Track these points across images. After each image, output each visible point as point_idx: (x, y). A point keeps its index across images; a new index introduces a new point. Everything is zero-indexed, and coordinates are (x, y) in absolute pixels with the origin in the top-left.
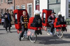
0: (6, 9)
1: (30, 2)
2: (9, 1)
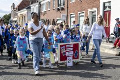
0: (54, 20)
1: (93, 7)
2: (59, 6)
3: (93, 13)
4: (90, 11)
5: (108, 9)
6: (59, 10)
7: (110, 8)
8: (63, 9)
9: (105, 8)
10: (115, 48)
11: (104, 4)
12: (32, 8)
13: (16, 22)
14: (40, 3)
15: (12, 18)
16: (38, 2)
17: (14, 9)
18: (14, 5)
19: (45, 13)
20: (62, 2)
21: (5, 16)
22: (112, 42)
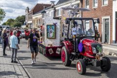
3: (106, 19)
4: (103, 18)
12: (47, 12)
14: (55, 8)
15: (26, 21)
16: (53, 7)
17: (28, 12)
18: (28, 9)
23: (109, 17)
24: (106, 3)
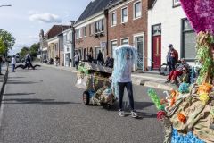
3: (138, 38)
4: (135, 36)
5: (157, 34)
6: (97, 36)
7: (160, 31)
8: (102, 35)
9: (153, 32)
10: (169, 82)
11: (153, 27)
12: (64, 35)
13: (46, 51)
14: (74, 28)
15: (41, 48)
16: (71, 27)
17: (43, 36)
18: (42, 32)
19: (80, 41)
20: (100, 27)
21: (33, 46)
22: (163, 74)
23: (142, 34)
24: (139, 14)
